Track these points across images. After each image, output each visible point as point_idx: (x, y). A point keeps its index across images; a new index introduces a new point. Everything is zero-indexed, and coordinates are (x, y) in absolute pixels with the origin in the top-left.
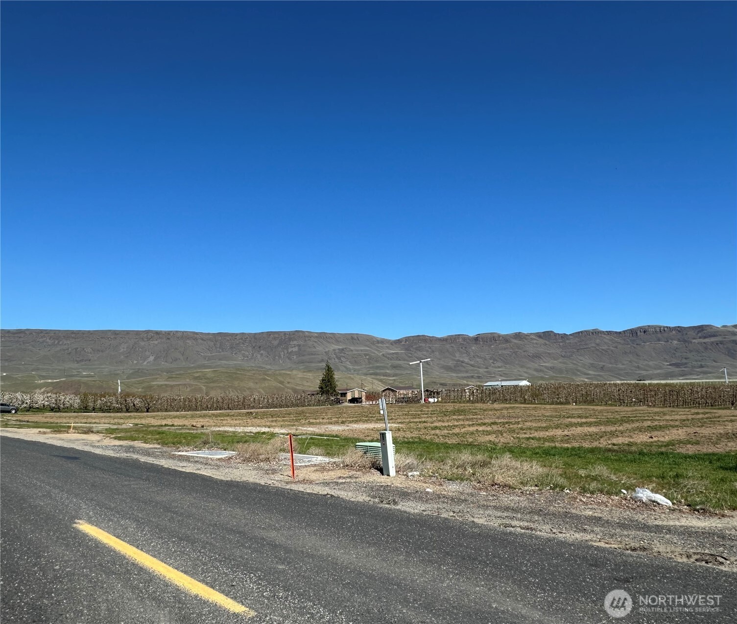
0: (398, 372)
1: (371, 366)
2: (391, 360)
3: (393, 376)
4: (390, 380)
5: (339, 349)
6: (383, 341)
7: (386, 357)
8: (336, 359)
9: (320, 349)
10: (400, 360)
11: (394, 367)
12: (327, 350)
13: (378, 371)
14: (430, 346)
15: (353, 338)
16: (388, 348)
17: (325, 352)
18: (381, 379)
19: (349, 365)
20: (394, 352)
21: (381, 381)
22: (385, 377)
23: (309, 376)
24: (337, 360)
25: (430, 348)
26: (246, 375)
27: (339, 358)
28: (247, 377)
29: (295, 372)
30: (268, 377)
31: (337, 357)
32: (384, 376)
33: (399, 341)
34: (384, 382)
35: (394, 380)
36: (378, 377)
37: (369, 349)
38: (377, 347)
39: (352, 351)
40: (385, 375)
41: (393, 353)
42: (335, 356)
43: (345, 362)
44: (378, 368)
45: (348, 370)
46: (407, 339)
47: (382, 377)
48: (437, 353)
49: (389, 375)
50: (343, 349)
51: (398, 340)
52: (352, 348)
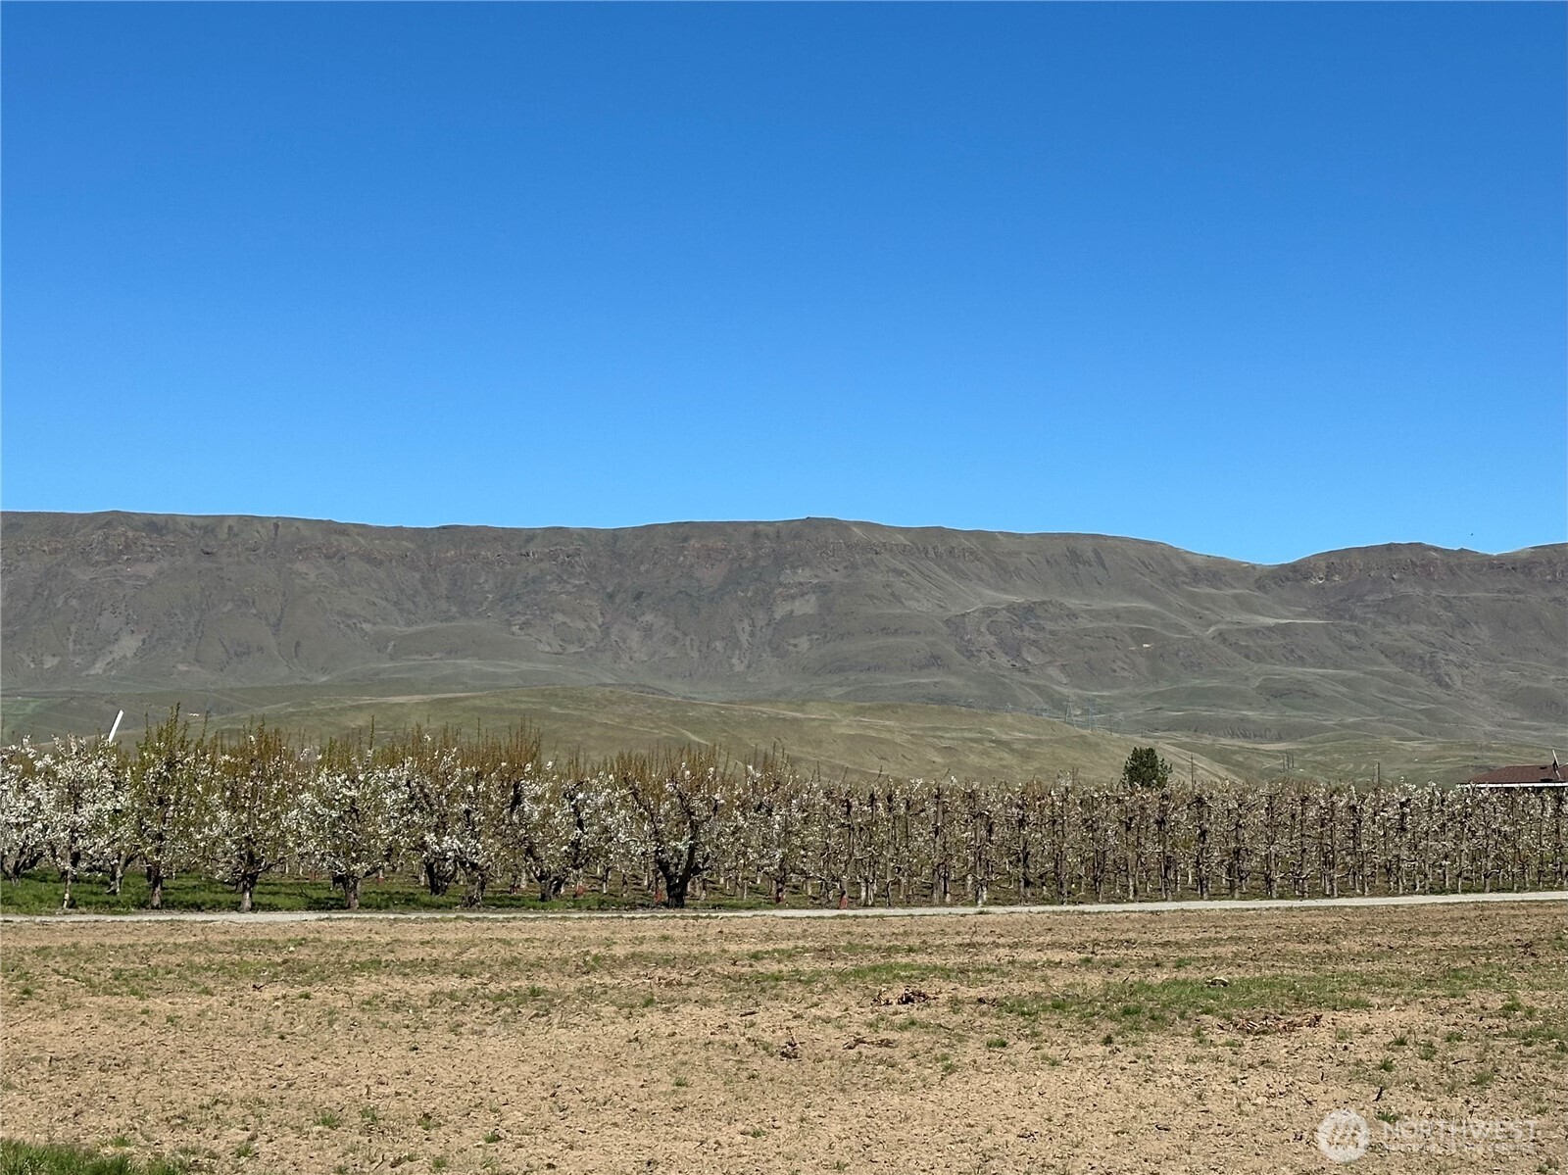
0: (1296, 717)
1: (1164, 686)
2: (1259, 659)
3: (1280, 739)
4: (1268, 754)
5: (1011, 608)
6: (1217, 572)
7: (1235, 646)
8: (998, 653)
9: (921, 605)
10: (1302, 661)
11: (1276, 694)
12: (955, 610)
13: (1204, 712)
14: (1451, 594)
15: (1074, 556)
16: (1243, 604)
17: (947, 622)
18: (1220, 751)
19: (1060, 683)
20: (1271, 621)
21: (1221, 757)
22: (1238, 742)
23: (890, 730)
24: (1003, 660)
25: (1448, 605)
26: (591, 724)
27: (1014, 650)
28: (595, 731)
29: (816, 713)
30: (694, 732)
31: (1001, 643)
32: (1233, 735)
33: (1294, 574)
34: (1239, 764)
35: (1289, 754)
36: (1207, 740)
37: (1152, 607)
38: (1192, 597)
39: (1073, 615)
40: (1242, 729)
41: (1269, 629)
42: (992, 639)
43: (1042, 667)
44: (1196, 695)
45: (1059, 704)
46: (1336, 562)
47: (1224, 741)
48: (1484, 633)
49: (1260, 733)
50: (1029, 610)
51: (1294, 568)
52: (1073, 603)
